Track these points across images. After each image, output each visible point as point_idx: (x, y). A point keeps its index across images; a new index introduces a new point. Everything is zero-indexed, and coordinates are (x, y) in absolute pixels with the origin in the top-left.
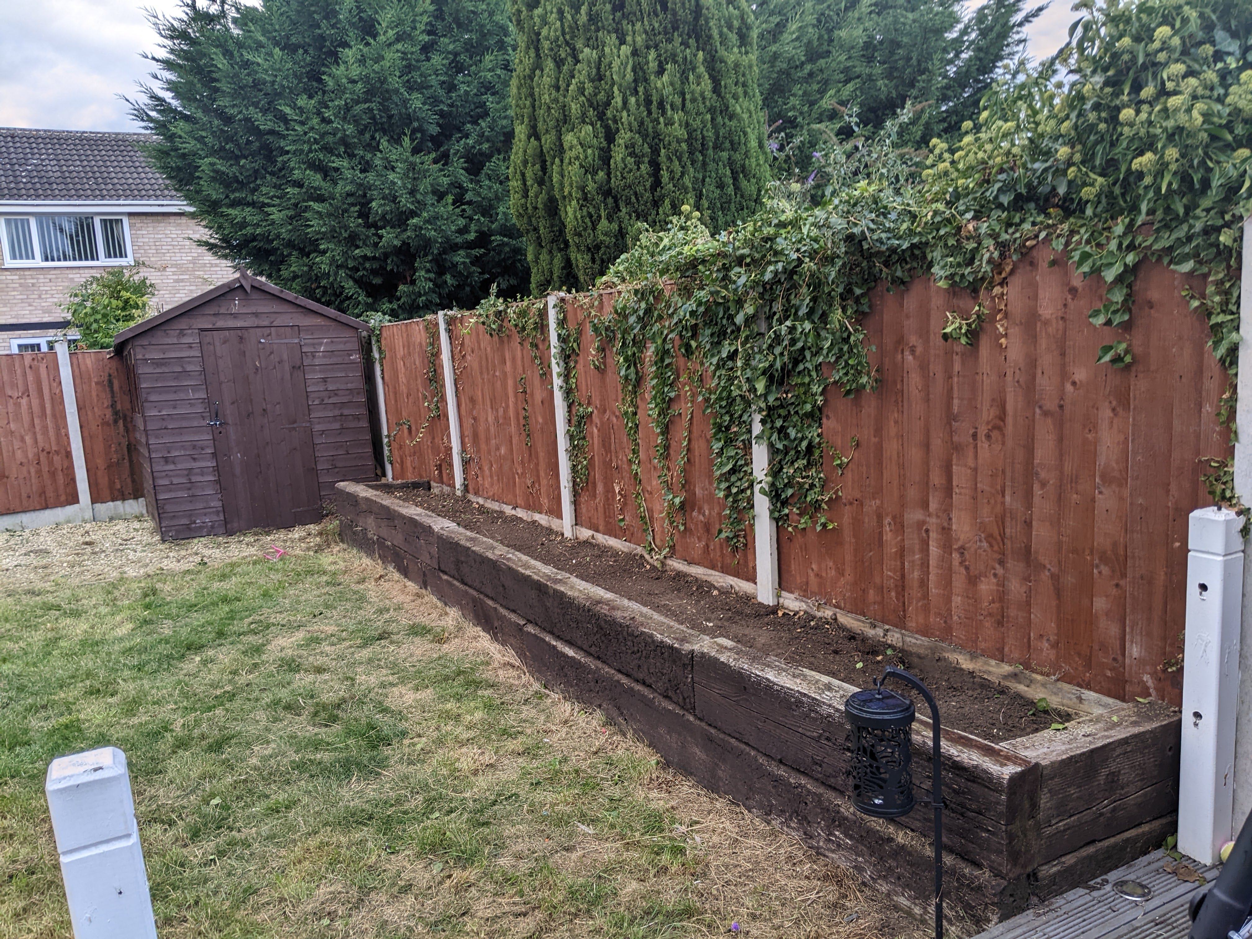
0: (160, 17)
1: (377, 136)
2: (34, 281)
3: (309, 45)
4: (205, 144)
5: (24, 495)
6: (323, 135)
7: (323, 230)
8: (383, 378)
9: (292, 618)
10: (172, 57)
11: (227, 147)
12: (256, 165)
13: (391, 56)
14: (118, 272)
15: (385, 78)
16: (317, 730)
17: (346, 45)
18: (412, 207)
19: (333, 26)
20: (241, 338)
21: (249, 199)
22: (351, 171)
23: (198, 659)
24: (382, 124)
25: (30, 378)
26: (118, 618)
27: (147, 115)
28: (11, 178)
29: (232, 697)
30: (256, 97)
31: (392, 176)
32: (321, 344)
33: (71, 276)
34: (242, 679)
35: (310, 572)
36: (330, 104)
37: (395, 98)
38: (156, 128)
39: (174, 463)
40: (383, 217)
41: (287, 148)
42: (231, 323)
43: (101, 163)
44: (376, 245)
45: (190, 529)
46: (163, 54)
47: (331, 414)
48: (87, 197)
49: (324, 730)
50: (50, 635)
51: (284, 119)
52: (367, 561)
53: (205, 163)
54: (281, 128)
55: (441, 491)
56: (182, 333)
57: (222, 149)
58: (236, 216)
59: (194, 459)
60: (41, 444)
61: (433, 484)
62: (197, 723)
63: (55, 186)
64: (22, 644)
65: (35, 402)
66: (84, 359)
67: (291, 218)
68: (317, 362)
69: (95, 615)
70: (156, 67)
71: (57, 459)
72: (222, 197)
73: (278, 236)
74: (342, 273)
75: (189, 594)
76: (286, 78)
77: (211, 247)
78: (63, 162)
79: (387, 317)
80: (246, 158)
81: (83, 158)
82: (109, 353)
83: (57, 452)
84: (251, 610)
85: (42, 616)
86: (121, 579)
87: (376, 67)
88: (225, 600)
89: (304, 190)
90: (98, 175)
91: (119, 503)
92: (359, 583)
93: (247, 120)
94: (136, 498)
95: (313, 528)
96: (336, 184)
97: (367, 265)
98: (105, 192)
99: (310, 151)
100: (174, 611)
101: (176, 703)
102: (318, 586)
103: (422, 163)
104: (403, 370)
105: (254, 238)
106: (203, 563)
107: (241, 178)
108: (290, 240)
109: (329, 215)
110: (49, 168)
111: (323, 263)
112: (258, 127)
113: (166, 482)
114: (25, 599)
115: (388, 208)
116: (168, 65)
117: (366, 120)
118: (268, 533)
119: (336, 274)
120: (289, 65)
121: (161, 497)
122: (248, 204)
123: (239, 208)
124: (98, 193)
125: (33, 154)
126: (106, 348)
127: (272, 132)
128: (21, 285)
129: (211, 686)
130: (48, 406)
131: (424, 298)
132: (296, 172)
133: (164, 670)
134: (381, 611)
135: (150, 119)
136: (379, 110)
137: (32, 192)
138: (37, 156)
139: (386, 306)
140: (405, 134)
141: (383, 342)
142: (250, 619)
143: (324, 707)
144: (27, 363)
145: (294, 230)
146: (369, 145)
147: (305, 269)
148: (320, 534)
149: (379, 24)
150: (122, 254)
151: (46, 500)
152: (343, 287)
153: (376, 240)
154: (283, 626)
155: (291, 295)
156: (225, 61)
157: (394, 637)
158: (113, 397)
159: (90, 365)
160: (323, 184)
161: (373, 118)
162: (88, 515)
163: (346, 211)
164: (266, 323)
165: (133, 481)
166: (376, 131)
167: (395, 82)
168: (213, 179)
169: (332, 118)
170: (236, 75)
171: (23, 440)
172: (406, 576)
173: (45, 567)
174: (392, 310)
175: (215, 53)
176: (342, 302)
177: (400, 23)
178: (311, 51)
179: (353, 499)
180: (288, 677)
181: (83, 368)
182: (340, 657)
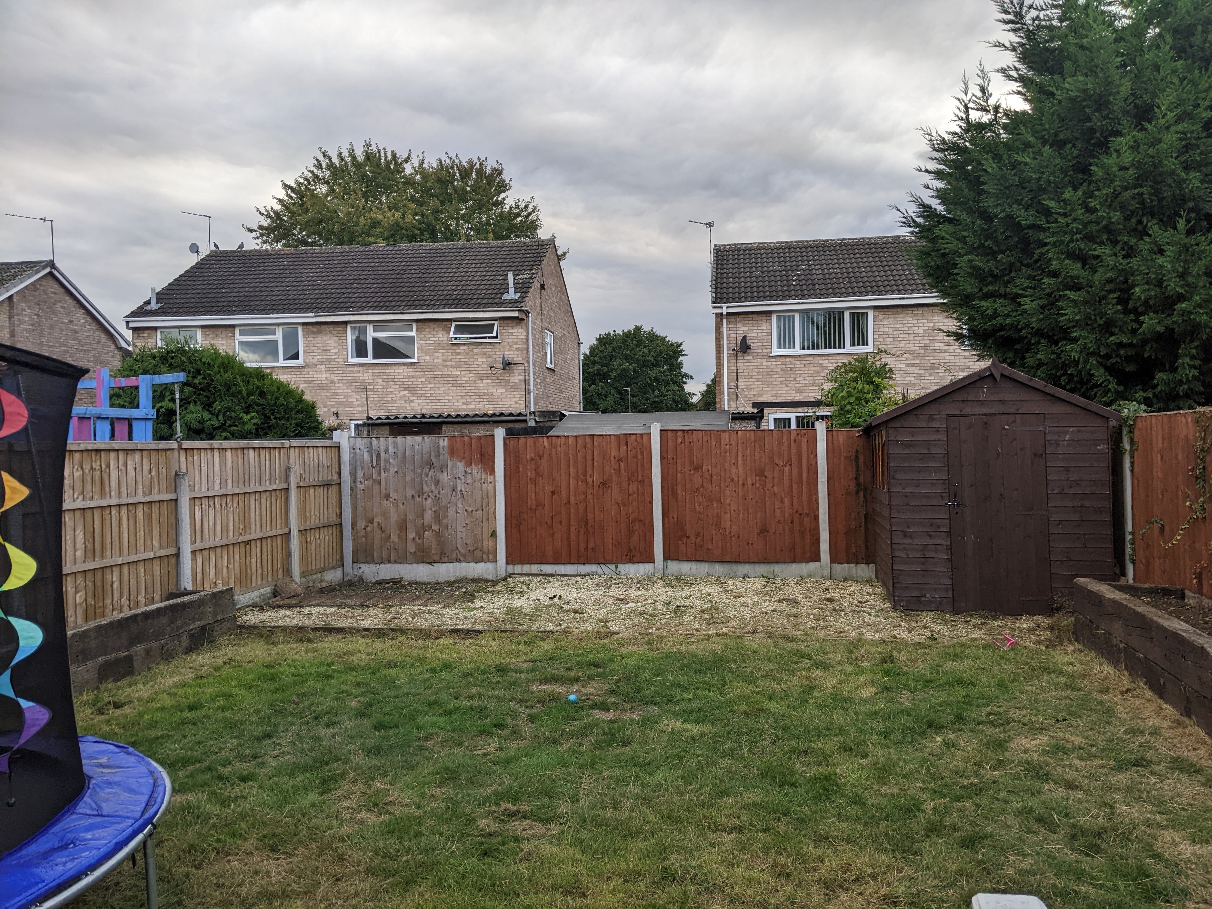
0: (934, 134)
1: (1145, 220)
2: (792, 366)
3: (1077, 139)
4: (966, 243)
5: (778, 548)
6: (1086, 225)
7: (1077, 318)
8: (1132, 471)
9: (1034, 718)
10: (942, 167)
11: (986, 244)
12: (1012, 259)
13: (1170, 138)
14: (863, 359)
15: (1161, 161)
16: (1075, 857)
17: (1118, 134)
18: (1181, 291)
19: (1106, 117)
20: (986, 423)
21: (1002, 291)
22: (1113, 258)
23: (939, 739)
24: (1152, 207)
25: (794, 450)
26: (862, 679)
27: (914, 221)
28: (785, 282)
29: (979, 790)
30: (1020, 194)
31: (1160, 260)
32: (1066, 433)
33: (821, 362)
34: (989, 774)
35: (1046, 670)
36: (1097, 193)
37: (1169, 180)
38: (920, 232)
39: (911, 537)
40: (1146, 302)
41: (1048, 240)
42: (978, 410)
43: (855, 264)
44: (1134, 331)
45: (920, 602)
46: (933, 166)
47: (1070, 504)
48: (842, 295)
49: (1084, 859)
50: (805, 682)
51: (1047, 212)
52: (1108, 669)
53: (963, 262)
54: (1042, 221)
55: (1200, 603)
56: (931, 418)
57: (982, 246)
58: (988, 307)
59: (930, 536)
60: (796, 507)
61: (1187, 592)
62: (947, 810)
63: (817, 287)
64: (784, 687)
65: (795, 471)
66: (837, 435)
67: (1043, 307)
68: (1060, 450)
69: (841, 671)
70: (927, 179)
71: (806, 520)
72: (976, 290)
73: (1027, 325)
74: (1093, 361)
75: (923, 667)
76: (1053, 173)
77: (958, 337)
78: (825, 266)
79: (1143, 407)
80: (1003, 252)
81: (842, 261)
82: (858, 432)
83: (807, 515)
84: (989, 701)
85: (797, 663)
86: (860, 640)
87: (1151, 151)
88: (960, 682)
89: (1060, 280)
90: (852, 274)
91: (853, 565)
92: (1101, 692)
93: (1010, 217)
94: (867, 563)
95: (1044, 621)
96: (1095, 272)
97: (1122, 352)
98: (856, 290)
99: (1072, 241)
100: (911, 683)
101: (923, 782)
102: (1057, 686)
103: (1197, 245)
104: (1160, 463)
105: (1002, 328)
106: (933, 638)
107: (996, 272)
108: (1038, 329)
109: (1086, 303)
110: (814, 272)
111: (1073, 351)
112: (1019, 223)
113: (902, 554)
114: (782, 643)
115: (1153, 293)
116: (938, 175)
117: (1134, 205)
118: (995, 618)
119: (1086, 361)
120: (1058, 161)
121: (896, 568)
122: (1000, 296)
123: (991, 300)
124: (850, 290)
125: (803, 261)
126: (855, 427)
127: (1032, 226)
128: (782, 369)
129: (957, 772)
130: (805, 474)
131: (1186, 387)
132: (1054, 263)
133: (909, 743)
134: (1135, 732)
135: (917, 225)
136: (1150, 194)
137: (799, 292)
138: (806, 262)
139: (1140, 395)
140: (1180, 216)
141: (1137, 433)
142: (989, 709)
143: (1083, 832)
144: (792, 438)
145: (1046, 318)
146: (1135, 230)
147: (1053, 356)
148: (1051, 628)
149: (1159, 107)
150: (865, 343)
151: (794, 555)
152: (1093, 375)
153: (1135, 326)
154: (1024, 724)
155: (1038, 383)
156: (994, 165)
157: (1156, 768)
158: (857, 470)
159: (841, 442)
160: (1082, 272)
161: (1142, 202)
162: (826, 572)
163: (1104, 298)
164: (1012, 410)
165: (867, 548)
166: (1143, 215)
167: (1171, 164)
168: (970, 275)
169: (1098, 207)
170: (1003, 177)
171: (782, 502)
172: (1161, 698)
173: (796, 616)
174: (1146, 399)
175: (986, 159)
176: (1088, 390)
177: (1180, 103)
178: (1079, 145)
179: (1097, 599)
180: (1037, 784)
181: (836, 444)
182: (1093, 777)
